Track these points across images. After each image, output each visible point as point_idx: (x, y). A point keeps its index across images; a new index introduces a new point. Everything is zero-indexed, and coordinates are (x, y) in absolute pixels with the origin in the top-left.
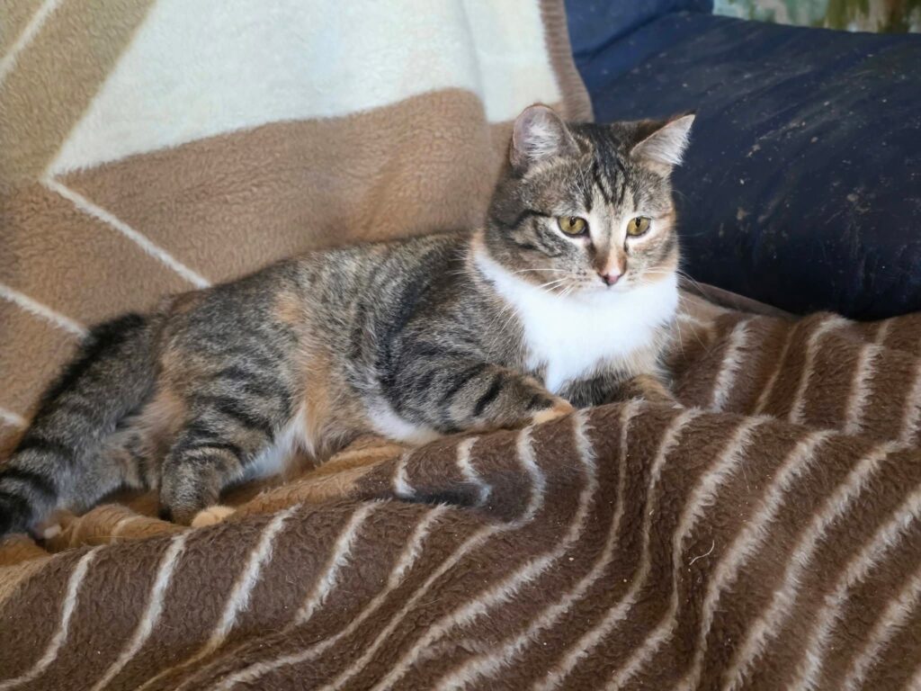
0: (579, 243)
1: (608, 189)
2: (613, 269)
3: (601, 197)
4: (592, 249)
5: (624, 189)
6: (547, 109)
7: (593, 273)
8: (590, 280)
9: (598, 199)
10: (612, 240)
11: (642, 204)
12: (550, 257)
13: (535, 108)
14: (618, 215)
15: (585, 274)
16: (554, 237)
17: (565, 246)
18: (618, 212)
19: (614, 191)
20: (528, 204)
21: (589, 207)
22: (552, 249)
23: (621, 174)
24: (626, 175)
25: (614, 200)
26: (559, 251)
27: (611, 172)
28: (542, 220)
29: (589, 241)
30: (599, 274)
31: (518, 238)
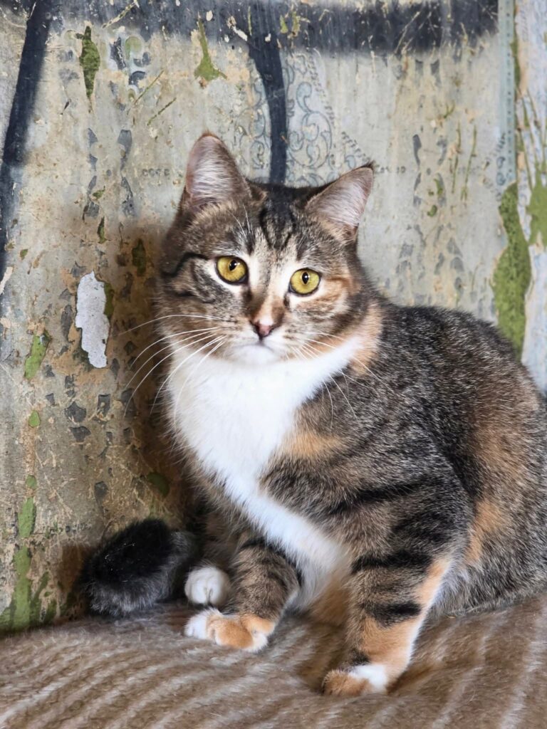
0: (237, 290)
1: (272, 235)
2: (266, 319)
3: (264, 241)
4: (248, 296)
5: (289, 236)
6: (216, 140)
7: (245, 321)
8: (241, 329)
9: (261, 243)
10: (270, 287)
11: (307, 254)
12: (204, 302)
13: (205, 139)
14: (279, 261)
15: (236, 322)
16: (209, 281)
17: (220, 291)
18: (279, 259)
19: (279, 236)
20: (190, 247)
21: (250, 250)
22: (206, 294)
23: (289, 223)
24: (294, 226)
25: (278, 246)
26: (212, 296)
27: (279, 220)
28: (199, 262)
29: (247, 288)
30: (251, 322)
31: (178, 287)
